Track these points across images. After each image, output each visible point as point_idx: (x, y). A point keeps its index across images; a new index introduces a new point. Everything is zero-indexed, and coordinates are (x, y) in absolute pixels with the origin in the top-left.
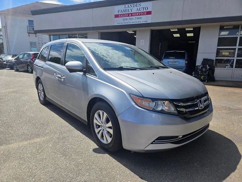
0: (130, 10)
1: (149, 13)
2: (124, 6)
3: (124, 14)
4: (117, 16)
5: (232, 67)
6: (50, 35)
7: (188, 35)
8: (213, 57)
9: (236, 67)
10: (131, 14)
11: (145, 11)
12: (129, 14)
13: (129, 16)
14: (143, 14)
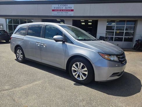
0: (61, 8)
1: (72, 10)
2: (58, 5)
3: (58, 10)
4: (53, 10)
5: (113, 41)
6: (6, 19)
7: (89, 24)
8: (104, 35)
9: (114, 41)
10: (62, 10)
11: (70, 9)
12: (61, 10)
13: (61, 11)
14: (69, 10)
